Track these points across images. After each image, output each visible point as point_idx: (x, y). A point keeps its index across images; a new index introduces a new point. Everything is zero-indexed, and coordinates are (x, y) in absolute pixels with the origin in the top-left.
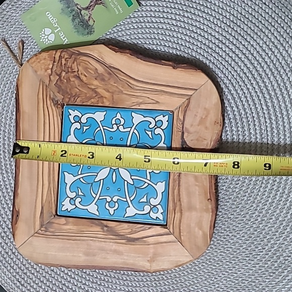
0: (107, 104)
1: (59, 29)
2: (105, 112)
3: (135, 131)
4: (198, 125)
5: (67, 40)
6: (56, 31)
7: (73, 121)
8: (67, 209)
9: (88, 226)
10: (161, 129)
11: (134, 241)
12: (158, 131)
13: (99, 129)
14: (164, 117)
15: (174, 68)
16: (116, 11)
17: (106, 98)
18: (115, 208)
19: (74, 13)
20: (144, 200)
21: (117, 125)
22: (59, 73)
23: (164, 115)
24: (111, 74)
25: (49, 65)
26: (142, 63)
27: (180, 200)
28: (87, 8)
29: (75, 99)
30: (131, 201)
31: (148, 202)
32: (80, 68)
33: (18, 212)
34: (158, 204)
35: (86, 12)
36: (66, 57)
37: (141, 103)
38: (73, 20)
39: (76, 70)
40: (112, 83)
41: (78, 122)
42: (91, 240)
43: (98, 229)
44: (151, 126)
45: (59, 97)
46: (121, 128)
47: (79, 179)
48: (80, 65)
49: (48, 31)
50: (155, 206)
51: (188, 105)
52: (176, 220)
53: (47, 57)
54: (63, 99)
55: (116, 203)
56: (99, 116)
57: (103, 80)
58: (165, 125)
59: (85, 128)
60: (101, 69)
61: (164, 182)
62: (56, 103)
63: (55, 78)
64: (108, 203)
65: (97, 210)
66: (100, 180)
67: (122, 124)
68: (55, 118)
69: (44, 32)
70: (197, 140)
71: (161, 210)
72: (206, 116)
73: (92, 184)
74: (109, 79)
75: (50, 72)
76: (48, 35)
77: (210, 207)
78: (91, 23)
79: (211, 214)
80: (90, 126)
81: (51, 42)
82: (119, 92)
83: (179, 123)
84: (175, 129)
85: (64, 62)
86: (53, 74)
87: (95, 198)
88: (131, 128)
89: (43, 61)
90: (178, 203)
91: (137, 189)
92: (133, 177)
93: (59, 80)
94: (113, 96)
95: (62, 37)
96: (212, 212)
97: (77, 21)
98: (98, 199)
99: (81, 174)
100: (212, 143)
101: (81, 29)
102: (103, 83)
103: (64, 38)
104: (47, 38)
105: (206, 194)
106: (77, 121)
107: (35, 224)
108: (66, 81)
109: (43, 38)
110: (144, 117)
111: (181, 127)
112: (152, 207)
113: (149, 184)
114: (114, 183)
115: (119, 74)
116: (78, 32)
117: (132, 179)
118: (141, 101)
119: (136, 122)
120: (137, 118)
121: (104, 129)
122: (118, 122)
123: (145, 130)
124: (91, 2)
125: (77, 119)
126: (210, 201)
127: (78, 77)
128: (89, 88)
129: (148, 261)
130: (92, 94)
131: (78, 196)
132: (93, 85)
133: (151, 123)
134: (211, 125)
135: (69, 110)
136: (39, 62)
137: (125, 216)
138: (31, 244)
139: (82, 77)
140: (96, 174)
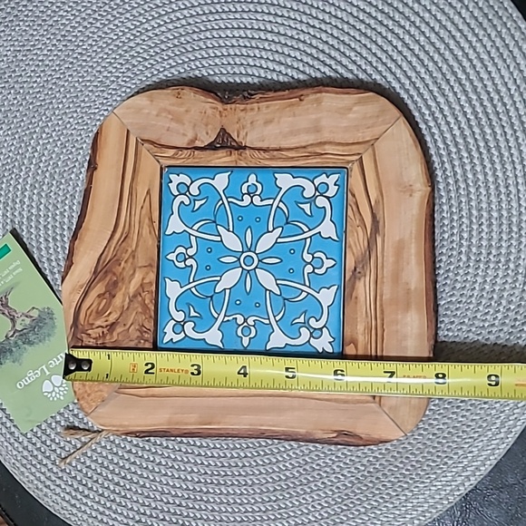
0: (152, 276)
1: (44, 367)
2: (167, 279)
3: (196, 227)
4: (184, 124)
6: (48, 373)
7: (182, 335)
8: (330, 343)
9: (356, 303)
10: (191, 184)
11: (378, 222)
12: (194, 190)
13: (193, 290)
14: (171, 182)
15: (96, 169)
16: (17, 272)
17: (143, 279)
18: (324, 257)
19: (20, 342)
20: (306, 207)
21: (186, 259)
23: (169, 180)
24: (106, 272)
26: (89, 220)
27: (304, 147)
28: (13, 320)
29: (145, 332)
30: (310, 230)
31: (312, 200)
32: (98, 323)
33: (340, 433)
34: (313, 183)
35: (19, 321)
37: (152, 221)
38: (30, 343)
39: (100, 330)
40: (120, 269)
41: (183, 326)
42: (381, 296)
43: (360, 285)
44: (187, 202)
46: (191, 252)
47: (277, 322)
48: (93, 324)
49: (47, 386)
50: (316, 189)
51: (152, 143)
52: (338, 150)
55: (315, 255)
56: (173, 290)
57: (115, 284)
58: (184, 178)
59: (193, 314)
60: (99, 288)
61: (276, 175)
64: (316, 271)
65: (328, 289)
66: (277, 285)
67: (184, 251)
69: (49, 393)
70: (207, 125)
71: (323, 178)
72: (169, 113)
73: (285, 299)
74: (114, 274)
76: (54, 386)
77: (312, 97)
78: (35, 314)
79: (324, 94)
80: (189, 305)
81: (64, 381)
82: (134, 257)
83: (181, 155)
84: (190, 162)
87: (309, 294)
88: (190, 234)
90: (310, 149)
91: (289, 220)
92: (270, 229)
94: (140, 267)
95: (57, 363)
96: (320, 92)
97: (32, 338)
98: (309, 287)
99: (269, 319)
100: (210, 100)
101: (45, 330)
102: (120, 284)
103: (58, 360)
104: (58, 387)
105: (292, 105)
106: (181, 327)
109: (58, 395)
110: (173, 213)
111: (185, 151)
112: (317, 194)
113: (281, 201)
114: (282, 261)
115: (107, 255)
116: (49, 335)
117: (274, 229)
118: (147, 221)
119: (179, 227)
120: (175, 225)
121: (194, 281)
122: (181, 258)
123: (193, 211)
124: (3, 314)
125: (178, 328)
126: (302, 98)
127: (112, 326)
128: (128, 308)
129: (411, 195)
130: (138, 302)
131: (306, 324)
132: (124, 301)
133: (182, 202)
134: (182, 104)
135: (165, 342)
136: (89, 395)
137: (336, 239)
138: (394, 408)
139: (112, 319)
140: (268, 292)
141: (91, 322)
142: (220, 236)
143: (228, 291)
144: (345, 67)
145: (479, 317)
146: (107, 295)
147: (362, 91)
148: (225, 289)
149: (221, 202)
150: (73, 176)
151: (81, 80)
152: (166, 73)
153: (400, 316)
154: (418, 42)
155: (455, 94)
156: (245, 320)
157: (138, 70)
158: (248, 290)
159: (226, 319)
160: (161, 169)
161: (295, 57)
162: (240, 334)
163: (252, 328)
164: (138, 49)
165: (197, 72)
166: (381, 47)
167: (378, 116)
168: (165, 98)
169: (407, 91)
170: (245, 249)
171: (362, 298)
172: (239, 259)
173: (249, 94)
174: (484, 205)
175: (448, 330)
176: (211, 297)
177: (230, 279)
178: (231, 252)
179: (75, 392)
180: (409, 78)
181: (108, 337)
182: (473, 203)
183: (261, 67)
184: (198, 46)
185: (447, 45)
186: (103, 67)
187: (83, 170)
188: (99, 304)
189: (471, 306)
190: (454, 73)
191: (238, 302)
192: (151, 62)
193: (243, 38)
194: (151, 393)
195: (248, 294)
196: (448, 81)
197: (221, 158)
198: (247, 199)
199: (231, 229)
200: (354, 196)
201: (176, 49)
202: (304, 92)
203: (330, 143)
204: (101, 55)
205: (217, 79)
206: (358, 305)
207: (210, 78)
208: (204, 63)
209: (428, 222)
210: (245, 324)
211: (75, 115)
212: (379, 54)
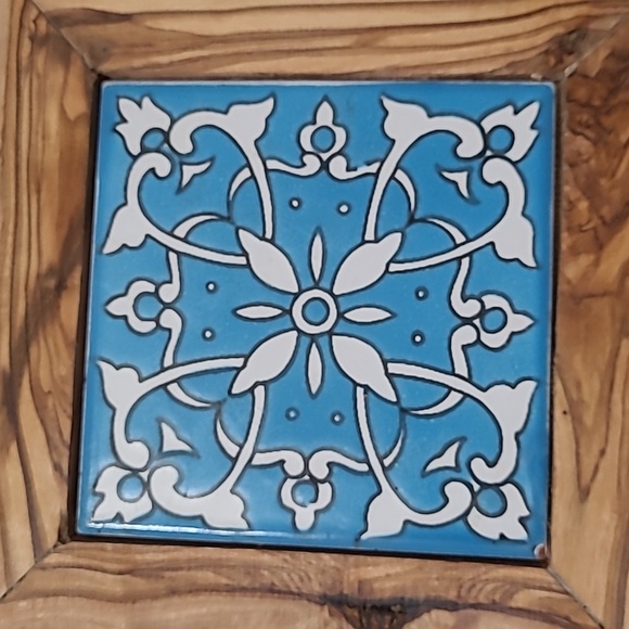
0: (571, 270)
2: (533, 264)
3: (454, 398)
7: (488, 124)
8: (124, 121)
10: (468, 512)
12: (459, 496)
13: (460, 238)
14: (522, 520)
17: (597, 263)
18: (134, 322)
20: (171, 442)
21: (480, 315)
23: (529, 524)
27: (173, 592)
29: (587, 126)
30: (164, 386)
34: (154, 503)
37: (577, 421)
41: (486, 146)
43: (50, 253)
44: (478, 466)
45: (593, 58)
46: (466, 335)
47: (249, 165)
50: (146, 486)
54: (586, 76)
55: (152, 325)
56: (515, 237)
58: (487, 528)
59: (461, 178)
61: (244, 526)
64: (151, 288)
65: (124, 246)
66: (245, 254)
67: (485, 337)
71: (130, 512)
73: (228, 219)
80: (472, 200)
83: (494, 591)
84: (468, 572)
87: (171, 234)
88: (469, 380)
90: (160, 586)
91: (212, 413)
92: (260, 391)
94: (604, 294)
98: (169, 249)
99: (266, 170)
106: (492, 143)
110: (517, 435)
111: (482, 599)
112: (144, 475)
113: (235, 460)
114: (234, 312)
117: (251, 390)
118: (588, 419)
119: (497, 399)
120: (511, 406)
121: (459, 259)
122: (493, 320)
123: (463, 440)
125: (498, 140)
130: (610, 202)
131: (178, 160)
133: (491, 465)
135: (536, 105)
137: (103, 365)
140: (269, 235)
142: (388, 375)
143: (370, 235)
148: (377, 240)
149: (387, 462)
156: (325, 165)
158: (318, 240)
159: (373, 168)
162: (340, 133)
163: (307, 147)
170: (323, 341)
172: (340, 315)
176: (412, 220)
177: (363, 268)
178: (361, 332)
191: (344, 209)
195: (318, 230)
197: (386, 578)
198: (319, 468)
199: (360, 391)
203: (112, 599)
210: (325, 156)
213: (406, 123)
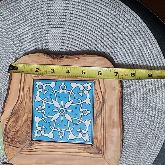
0: (31, 115)
2: (35, 116)
3: (45, 100)
5: (1, 139)
7: (41, 135)
8: (89, 138)
9: (97, 125)
10: (43, 85)
11: (104, 99)
12: (44, 87)
13: (44, 120)
14: (37, 84)
15: (12, 80)
17: (27, 116)
18: (86, 110)
20: (81, 94)
21: (41, 110)
22: (15, 142)
24: (15, 114)
25: (11, 148)
26: (10, 97)
29: (28, 134)
30: (82, 101)
31: (83, 91)
32: (13, 130)
34: (83, 86)
36: (7, 138)
37: (30, 97)
39: (13, 133)
40: (20, 113)
41: (41, 132)
42: (105, 123)
43: (98, 120)
44: (42, 91)
45: (28, 142)
46: (43, 108)
47: (71, 131)
48: (11, 131)
50: (84, 88)
53: (7, 149)
54: (28, 140)
55: (84, 110)
56: (37, 120)
57: (18, 117)
58: (41, 83)
59: (44, 128)
60: (13, 119)
61: (71, 83)
62: (31, 144)
63: (18, 145)
64: (84, 114)
65: (88, 120)
66: (71, 119)
67: (41, 107)
68: (39, 145)
71: (86, 84)
73: (74, 124)
74: (18, 114)
75: (15, 147)
77: (82, 58)
79: (86, 57)
80: (42, 125)
81: (2, 148)
82: (24, 109)
83: (39, 76)
84: (42, 78)
85: (9, 140)
86: (16, 146)
87: (82, 122)
88: (43, 102)
89: (9, 151)
91: (75, 98)
92: (69, 101)
93: (19, 142)
94: (27, 112)
96: (85, 56)
98: (82, 120)
99: (69, 130)
100: (49, 58)
102: (20, 118)
104: (0, 150)
105: (76, 60)
106: (40, 132)
107: (98, 157)
108: (19, 139)
110: (37, 95)
112: (84, 89)
113: (72, 91)
114: (73, 111)
115: (16, 108)
117: (70, 101)
118: (28, 97)
119: (40, 99)
121: (44, 117)
122: (40, 109)
123: (44, 94)
125: (39, 132)
126: (79, 58)
127: (17, 132)
128: (22, 126)
129: (115, 91)
130: (26, 124)
131: (81, 132)
132: (21, 123)
133: (40, 91)
134: (40, 59)
135: (35, 137)
136: (10, 154)
137: (91, 104)
138: (109, 160)
139: (17, 129)
140: (68, 121)
141: (10, 130)
142: (53, 102)
143: (55, 121)
144: (94, 47)
145: (137, 129)
146: (16, 121)
147: (99, 56)
148: (54, 120)
149: (53, 91)
150: (4, 80)
151: (6, 49)
152: (34, 47)
153: (111, 130)
154: (117, 39)
155: (129, 56)
156: (61, 130)
157: (25, 46)
158: (62, 120)
159: (55, 130)
160: (33, 80)
161: (77, 43)
162: (59, 135)
163: (63, 133)
164: (25, 39)
165: (45, 47)
166: (105, 40)
167: (104, 65)
168: (34, 57)
169: (114, 55)
170: (61, 107)
171: (99, 124)
172: (59, 110)
173: (62, 56)
174: (139, 93)
175: (127, 133)
176: (50, 122)
177: (56, 116)
178: (56, 108)
179: (5, 153)
180: (114, 51)
181: (16, 135)
182: (135, 92)
183: (66, 46)
184: (45, 38)
185: (127, 40)
186: (13, 45)
187: (7, 78)
188: (13, 124)
189: (134, 126)
190: (129, 50)
191: (59, 124)
192: (30, 43)
193: (60, 36)
194: (30, 153)
195: (62, 122)
196: (127, 52)
197: (53, 77)
198: (61, 91)
199: (56, 100)
200: (96, 90)
201: (38, 39)
202: (80, 56)
204: (13, 41)
205: (51, 50)
206: (98, 126)
207: (49, 49)
208: (47, 44)
209: (120, 99)
210: (61, 131)
211: (4, 60)
212: (105, 43)
213: (51, 135)
